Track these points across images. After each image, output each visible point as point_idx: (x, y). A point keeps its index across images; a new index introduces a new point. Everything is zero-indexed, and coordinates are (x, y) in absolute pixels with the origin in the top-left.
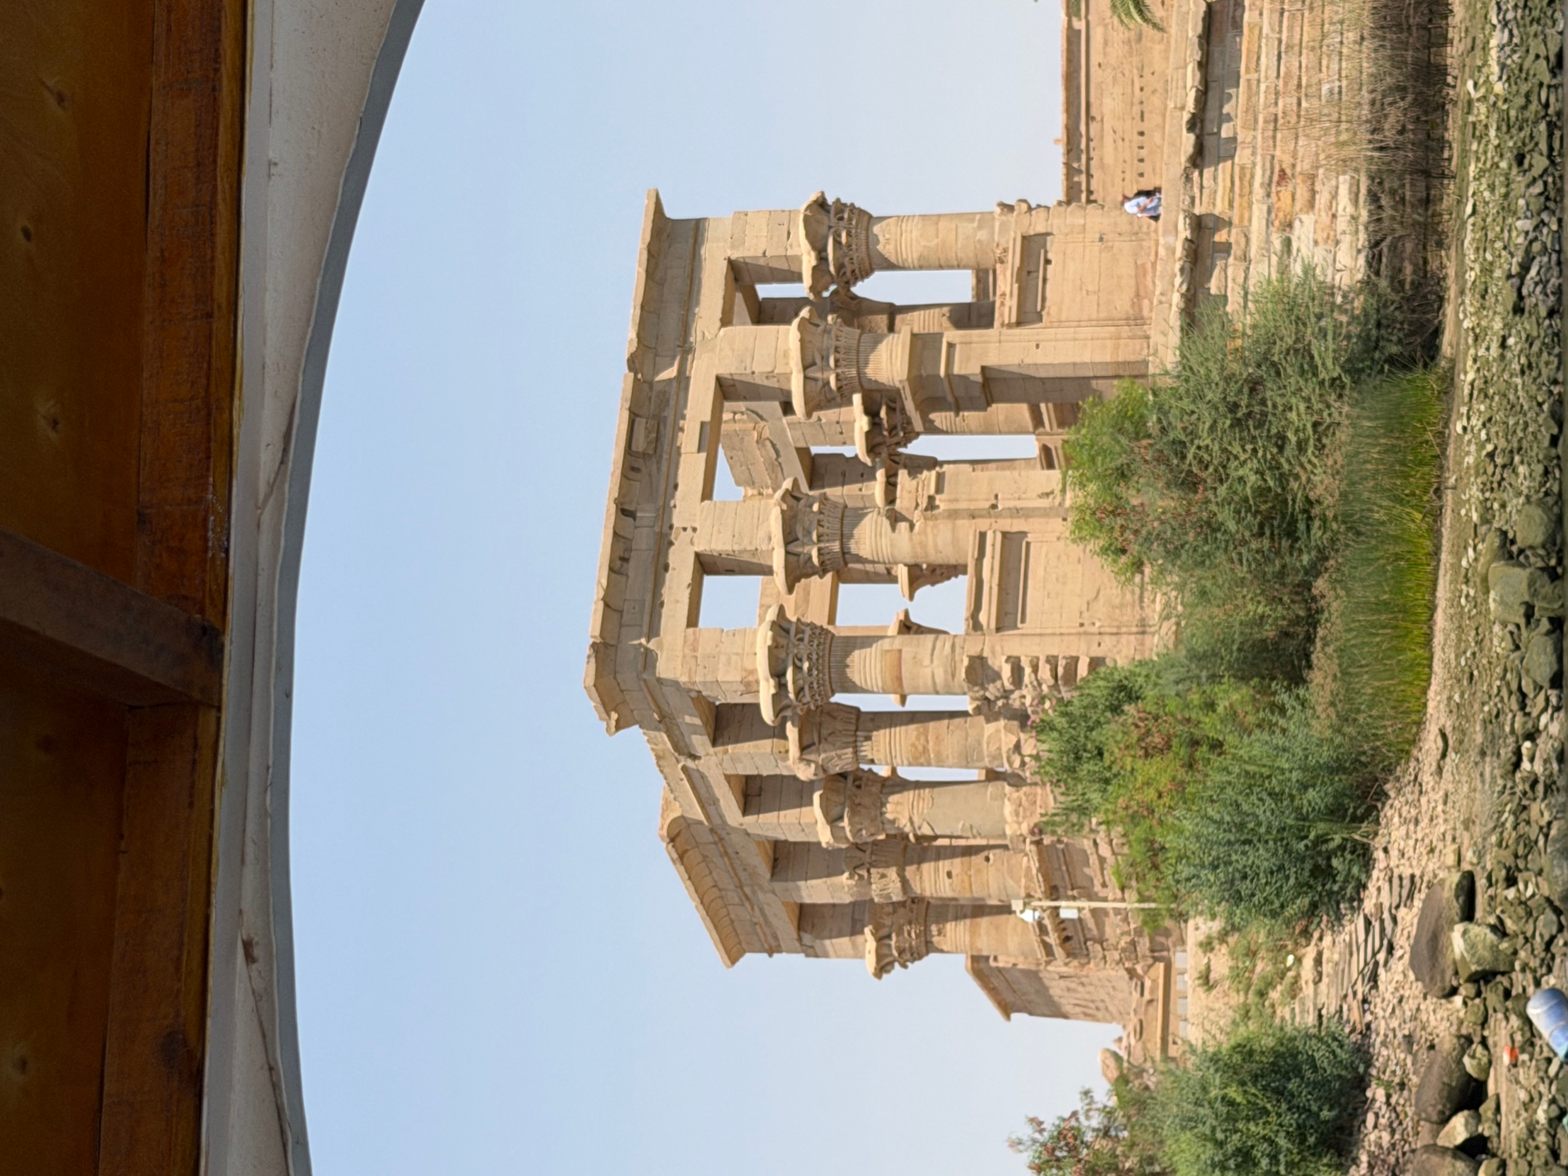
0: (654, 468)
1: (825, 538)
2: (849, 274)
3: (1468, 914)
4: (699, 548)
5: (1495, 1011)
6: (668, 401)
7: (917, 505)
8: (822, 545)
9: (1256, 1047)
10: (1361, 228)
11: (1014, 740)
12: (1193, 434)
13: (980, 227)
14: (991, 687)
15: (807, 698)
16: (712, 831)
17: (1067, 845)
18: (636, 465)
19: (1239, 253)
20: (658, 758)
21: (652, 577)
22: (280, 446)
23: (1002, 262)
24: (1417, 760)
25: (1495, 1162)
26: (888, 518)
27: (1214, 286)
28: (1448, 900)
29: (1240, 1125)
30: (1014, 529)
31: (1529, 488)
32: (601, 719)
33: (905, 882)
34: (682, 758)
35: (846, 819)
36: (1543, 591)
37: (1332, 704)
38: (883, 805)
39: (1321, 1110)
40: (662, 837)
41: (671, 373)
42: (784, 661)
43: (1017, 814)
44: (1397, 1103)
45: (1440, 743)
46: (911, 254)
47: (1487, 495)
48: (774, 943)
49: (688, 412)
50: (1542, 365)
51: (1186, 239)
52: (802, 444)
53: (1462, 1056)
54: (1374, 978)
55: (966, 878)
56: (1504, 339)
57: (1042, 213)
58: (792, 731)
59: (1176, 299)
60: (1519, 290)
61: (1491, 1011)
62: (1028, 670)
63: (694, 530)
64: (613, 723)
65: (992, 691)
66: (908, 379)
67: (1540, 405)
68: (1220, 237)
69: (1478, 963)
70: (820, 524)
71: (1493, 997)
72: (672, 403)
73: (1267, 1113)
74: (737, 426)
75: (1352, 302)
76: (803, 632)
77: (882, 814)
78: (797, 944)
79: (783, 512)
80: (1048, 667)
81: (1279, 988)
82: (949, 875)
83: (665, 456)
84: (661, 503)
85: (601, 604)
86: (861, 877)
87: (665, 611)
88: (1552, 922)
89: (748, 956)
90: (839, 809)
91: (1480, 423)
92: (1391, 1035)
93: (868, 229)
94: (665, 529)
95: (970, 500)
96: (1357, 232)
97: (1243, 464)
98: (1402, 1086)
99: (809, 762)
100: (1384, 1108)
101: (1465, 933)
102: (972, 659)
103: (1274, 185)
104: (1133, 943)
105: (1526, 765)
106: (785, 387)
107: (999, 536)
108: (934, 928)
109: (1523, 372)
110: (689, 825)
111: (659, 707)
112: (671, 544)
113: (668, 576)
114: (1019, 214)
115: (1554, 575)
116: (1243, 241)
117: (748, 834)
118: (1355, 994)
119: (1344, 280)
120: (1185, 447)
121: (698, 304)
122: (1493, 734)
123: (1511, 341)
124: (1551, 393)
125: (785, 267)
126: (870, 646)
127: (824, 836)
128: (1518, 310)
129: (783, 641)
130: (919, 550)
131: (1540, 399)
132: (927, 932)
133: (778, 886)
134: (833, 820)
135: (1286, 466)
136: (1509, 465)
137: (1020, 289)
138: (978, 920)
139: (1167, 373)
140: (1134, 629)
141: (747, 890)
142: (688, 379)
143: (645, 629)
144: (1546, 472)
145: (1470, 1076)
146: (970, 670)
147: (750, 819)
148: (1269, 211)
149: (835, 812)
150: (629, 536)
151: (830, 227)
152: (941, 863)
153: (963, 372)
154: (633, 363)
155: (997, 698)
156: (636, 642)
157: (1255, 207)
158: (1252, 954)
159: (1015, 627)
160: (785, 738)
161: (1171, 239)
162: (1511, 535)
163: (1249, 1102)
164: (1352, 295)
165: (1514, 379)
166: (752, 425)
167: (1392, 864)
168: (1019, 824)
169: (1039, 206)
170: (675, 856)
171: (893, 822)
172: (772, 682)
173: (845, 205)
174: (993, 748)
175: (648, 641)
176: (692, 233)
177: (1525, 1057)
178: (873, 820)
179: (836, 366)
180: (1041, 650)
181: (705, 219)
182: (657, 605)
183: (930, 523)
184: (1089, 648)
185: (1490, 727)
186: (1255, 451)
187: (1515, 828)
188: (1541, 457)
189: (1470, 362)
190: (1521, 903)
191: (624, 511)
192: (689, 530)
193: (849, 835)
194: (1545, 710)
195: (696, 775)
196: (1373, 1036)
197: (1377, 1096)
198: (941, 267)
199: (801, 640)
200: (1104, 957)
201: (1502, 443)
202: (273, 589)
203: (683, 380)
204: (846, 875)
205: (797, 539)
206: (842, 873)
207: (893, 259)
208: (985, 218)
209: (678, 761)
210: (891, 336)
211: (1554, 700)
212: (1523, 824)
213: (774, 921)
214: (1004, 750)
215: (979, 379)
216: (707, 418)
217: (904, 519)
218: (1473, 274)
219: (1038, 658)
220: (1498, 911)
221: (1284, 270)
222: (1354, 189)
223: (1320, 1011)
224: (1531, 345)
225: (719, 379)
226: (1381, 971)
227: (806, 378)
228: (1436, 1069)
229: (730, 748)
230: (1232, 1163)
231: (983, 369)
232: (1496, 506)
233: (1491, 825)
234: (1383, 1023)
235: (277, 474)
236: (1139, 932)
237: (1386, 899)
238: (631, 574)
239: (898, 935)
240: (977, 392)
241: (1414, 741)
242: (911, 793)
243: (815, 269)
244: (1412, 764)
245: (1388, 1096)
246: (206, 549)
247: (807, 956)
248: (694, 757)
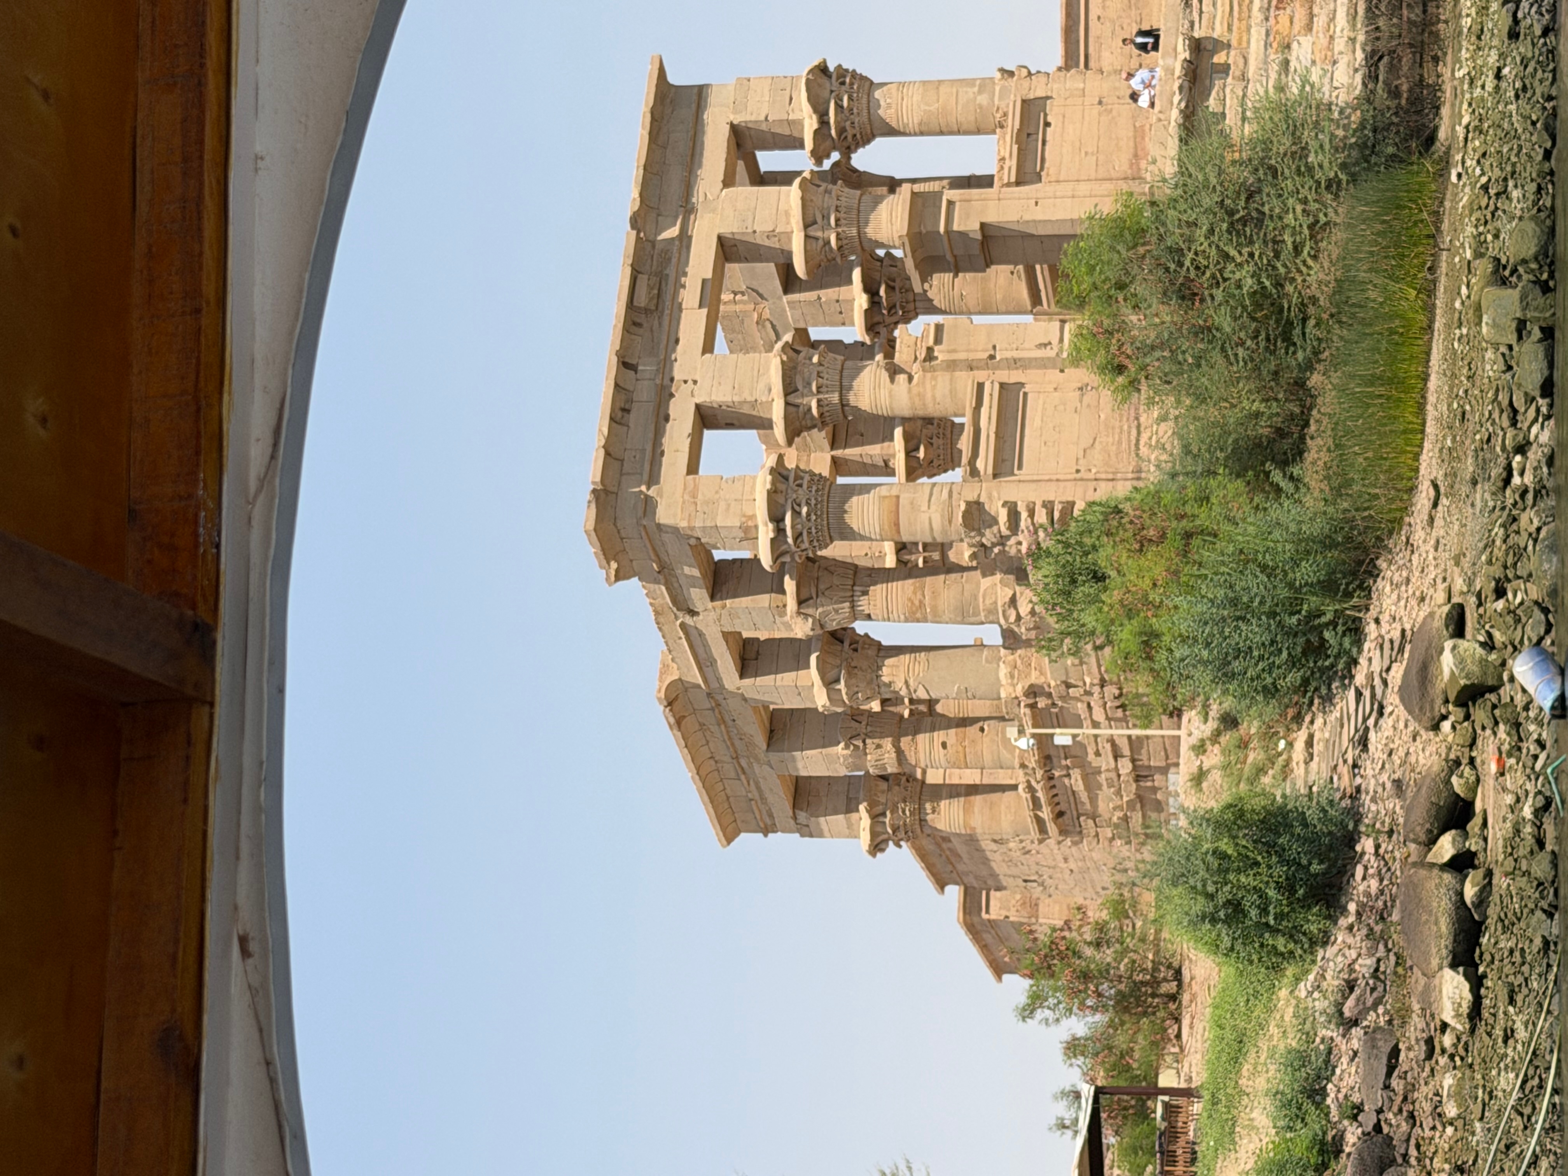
0: (656, 322)
1: (824, 389)
2: (850, 138)
3: (1459, 632)
4: (698, 400)
5: (1484, 728)
6: (670, 259)
7: (916, 358)
8: (821, 396)
9: (1247, 807)
10: (1358, 46)
11: (1011, 593)
12: (1190, 240)
13: (980, 92)
14: (988, 532)
15: (806, 545)
16: (709, 695)
17: (1062, 707)
18: (638, 320)
19: (1238, 73)
20: (657, 613)
21: (652, 427)
22: (270, 441)
23: (1002, 127)
24: (1410, 525)
25: (1481, 872)
26: (887, 370)
27: (1212, 103)
28: (1438, 630)
29: (1231, 877)
30: (1012, 381)
31: (1522, 209)
32: (601, 567)
33: (900, 753)
34: (680, 614)
35: (842, 682)
36: (1535, 303)
37: (1327, 478)
38: (879, 668)
39: (1310, 864)
40: (659, 699)
41: (673, 232)
42: (783, 506)
43: (1012, 676)
44: (1386, 852)
45: (1432, 493)
46: (911, 117)
47: (1481, 229)
48: (769, 822)
49: (689, 270)
50: (1536, 83)
51: (1185, 59)
52: (802, 325)
53: (1450, 777)
54: (1363, 743)
55: (960, 749)
56: (1499, 70)
57: (1043, 79)
58: (789, 584)
59: (1175, 114)
60: (1515, 15)
61: (1479, 731)
62: (1024, 515)
63: (695, 382)
64: (613, 573)
65: (988, 538)
66: (907, 235)
67: (1534, 123)
68: (1219, 58)
69: (1467, 677)
70: (819, 375)
71: (1480, 714)
72: (674, 261)
73: (1257, 864)
74: (738, 308)
75: (1349, 117)
76: (802, 478)
77: (878, 677)
78: (792, 822)
79: (783, 362)
80: (1044, 511)
81: (1271, 772)
82: (944, 745)
83: (667, 312)
84: (662, 357)
85: (602, 452)
86: (856, 747)
87: (665, 460)
88: (1539, 622)
89: (743, 836)
90: (836, 670)
91: (1474, 162)
92: (1380, 790)
93: (869, 94)
94: (666, 381)
95: (968, 351)
96: (1354, 52)
97: (1240, 265)
98: (1390, 833)
99: (806, 616)
100: (1373, 859)
101: (1454, 648)
102: (968, 504)
103: (1272, 10)
104: (1126, 819)
105: (1516, 480)
106: (786, 248)
107: (997, 387)
108: (928, 806)
109: (1517, 97)
110: (686, 690)
111: (658, 556)
112: (672, 395)
113: (669, 426)
114: (1020, 78)
115: (1546, 289)
116: (1241, 62)
117: (745, 700)
118: (1345, 761)
119: (1342, 98)
120: (1183, 255)
121: (700, 166)
122: (1484, 460)
123: (1506, 71)
124: (1544, 108)
125: (787, 132)
126: (868, 492)
127: (821, 700)
128: (1513, 35)
129: (781, 487)
130: (917, 400)
131: (1534, 118)
132: (921, 809)
133: (774, 757)
134: (829, 683)
135: (1282, 270)
136: (1503, 193)
137: (1019, 149)
138: (972, 798)
139: (1164, 180)
140: (1130, 476)
141: (743, 762)
142: (690, 238)
143: (646, 477)
144: (1539, 189)
145: (1458, 796)
146: (966, 515)
147: (748, 682)
148: (1268, 34)
149: (832, 675)
150: (631, 389)
151: (832, 91)
152: (936, 734)
153: (962, 228)
154: (635, 222)
155: (994, 545)
156: (637, 490)
157: (1253, 31)
158: (1243, 745)
159: (1013, 474)
160: (783, 592)
161: (1170, 61)
162: (1504, 261)
163: (1239, 854)
164: (1349, 111)
165: (1510, 107)
166: (752, 306)
167: (1383, 632)
168: (1014, 686)
169: (1038, 72)
170: (672, 720)
171: (889, 685)
172: (771, 526)
173: (847, 70)
174: (988, 602)
175: (648, 489)
176: (695, 98)
177: (1513, 761)
178: (870, 682)
179: (837, 225)
180: (1038, 495)
181: (707, 86)
182: (657, 454)
183: (929, 375)
184: (1085, 492)
185: (1481, 454)
186: (1251, 255)
187: (1505, 541)
188: (1534, 175)
189: (1465, 106)
190: (1509, 612)
191: (626, 364)
192: (690, 382)
193: (845, 697)
194: (1536, 420)
195: (694, 633)
196: (1363, 796)
197: (1366, 849)
198: (941, 133)
199: (800, 486)
200: (1097, 835)
201: (1497, 172)
202: (264, 584)
203: (685, 239)
204: (842, 745)
205: (796, 390)
206: (839, 743)
207: (894, 124)
208: (985, 84)
209: (676, 618)
210: (892, 196)
211: (1544, 410)
212: (1513, 535)
213: (770, 798)
214: (1000, 604)
215: (979, 236)
216: (709, 275)
217: (902, 371)
218: (1469, 20)
219: (1034, 503)
220: (1487, 627)
221: (1281, 88)
222: (1352, 11)
223: (1311, 788)
224: (1526, 67)
225: (721, 239)
226: (1372, 735)
227: (807, 237)
228: (1424, 790)
229: (728, 602)
230: (1222, 914)
231: (983, 225)
232: (1489, 237)
233: (1481, 545)
234: (1373, 782)
235: (268, 468)
236: (1131, 805)
237: (1376, 667)
238: (631, 425)
239: (892, 813)
240: (976, 250)
241: (1406, 509)
242: (907, 656)
243: (816, 132)
244: (1405, 528)
245: (1377, 847)
246: (196, 545)
247: (802, 836)
248: (693, 613)
